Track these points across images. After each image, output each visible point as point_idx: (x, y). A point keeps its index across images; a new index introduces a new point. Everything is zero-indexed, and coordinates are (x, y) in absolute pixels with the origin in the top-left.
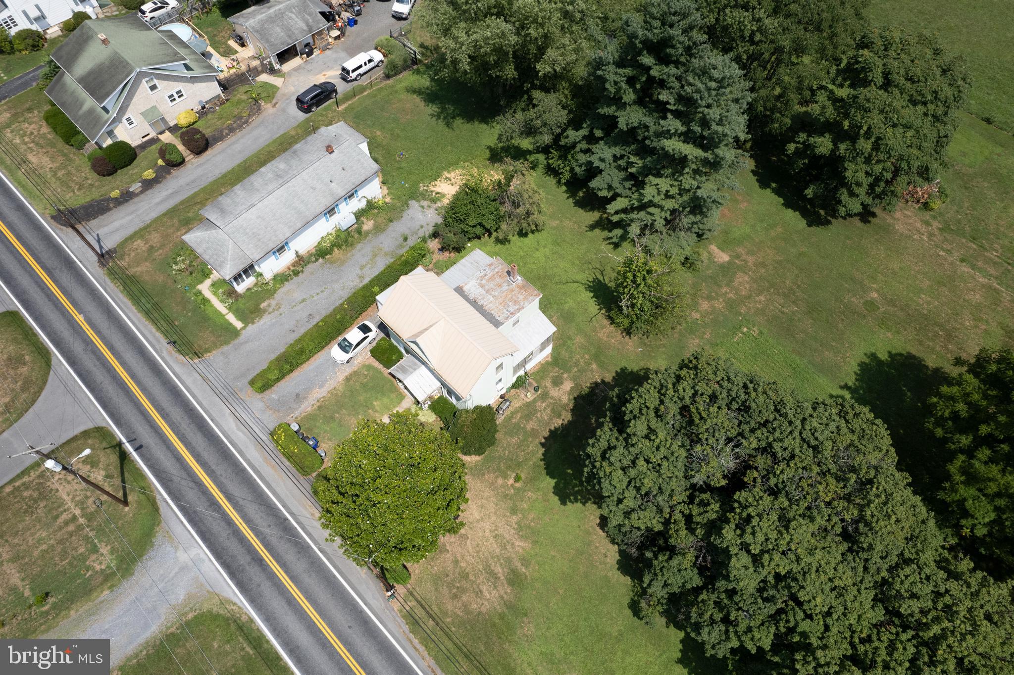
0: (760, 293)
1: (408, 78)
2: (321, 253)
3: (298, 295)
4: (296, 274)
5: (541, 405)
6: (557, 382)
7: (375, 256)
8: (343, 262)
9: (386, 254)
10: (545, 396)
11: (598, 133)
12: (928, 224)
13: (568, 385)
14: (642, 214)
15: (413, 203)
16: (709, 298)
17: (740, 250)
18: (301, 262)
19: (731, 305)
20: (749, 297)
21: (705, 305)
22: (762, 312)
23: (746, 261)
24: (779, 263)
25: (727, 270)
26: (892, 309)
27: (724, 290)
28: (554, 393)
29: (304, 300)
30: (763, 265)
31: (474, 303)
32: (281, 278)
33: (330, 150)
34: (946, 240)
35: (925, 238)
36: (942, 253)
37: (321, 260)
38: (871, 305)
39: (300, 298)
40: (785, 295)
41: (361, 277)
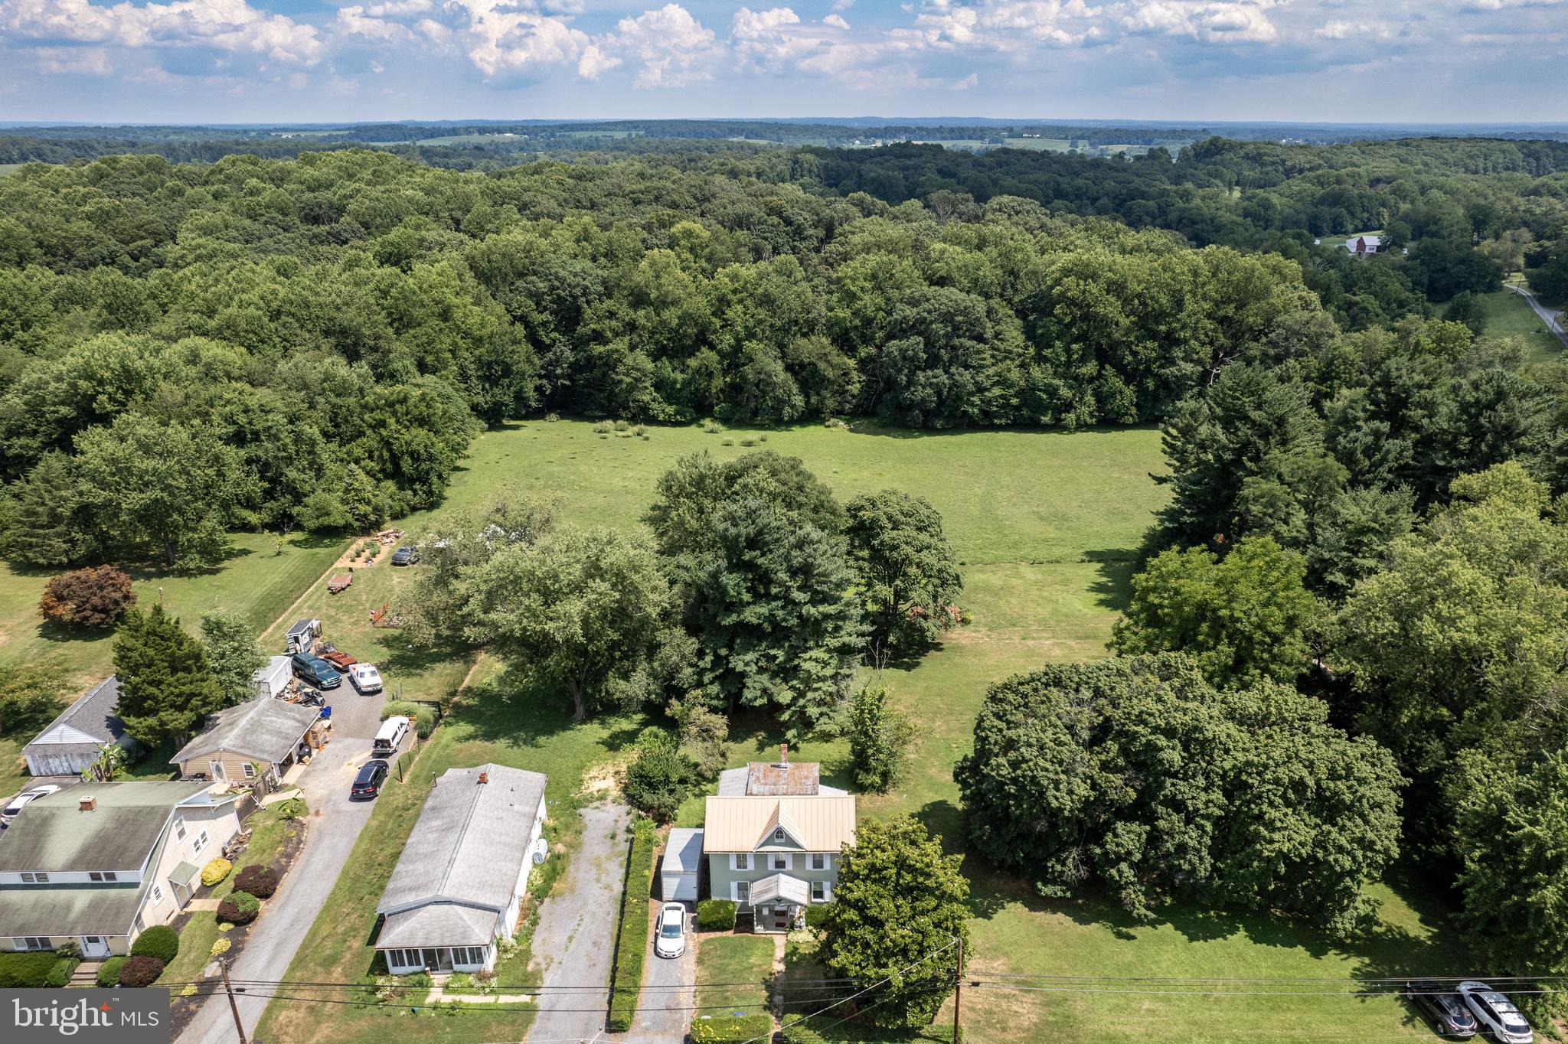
1: (446, 732)
2: (540, 893)
3: (559, 937)
4: (535, 923)
7: (599, 866)
8: (572, 890)
9: (608, 858)
11: (723, 652)
14: (810, 695)
15: (582, 811)
18: (526, 912)
29: (571, 938)
32: (525, 934)
33: (484, 779)
34: (999, 634)
36: (1007, 642)
37: (547, 900)
39: (565, 939)
41: (607, 887)
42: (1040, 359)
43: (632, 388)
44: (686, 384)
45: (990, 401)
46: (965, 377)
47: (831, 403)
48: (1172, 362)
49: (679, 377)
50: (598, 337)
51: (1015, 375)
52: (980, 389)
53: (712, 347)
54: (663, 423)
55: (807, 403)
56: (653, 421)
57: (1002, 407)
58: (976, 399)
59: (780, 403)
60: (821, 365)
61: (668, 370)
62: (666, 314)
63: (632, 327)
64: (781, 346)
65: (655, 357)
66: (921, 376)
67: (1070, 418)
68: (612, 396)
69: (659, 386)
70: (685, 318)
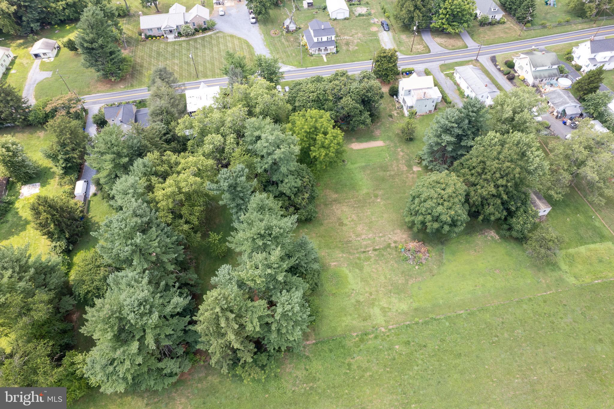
0: (398, 170)
2: (459, 89)
3: (448, 83)
5: (394, 108)
6: (398, 113)
10: (396, 109)
12: (395, 242)
13: (396, 115)
16: (403, 156)
17: (415, 176)
18: (458, 85)
19: (397, 160)
20: (398, 166)
21: (401, 154)
22: (392, 165)
23: (411, 174)
24: (406, 183)
25: (410, 167)
26: (371, 200)
27: (404, 162)
28: (395, 111)
30: (407, 177)
31: (421, 89)
33: (486, 86)
34: (385, 241)
35: (389, 236)
36: (381, 235)
38: (376, 196)
40: (393, 176)
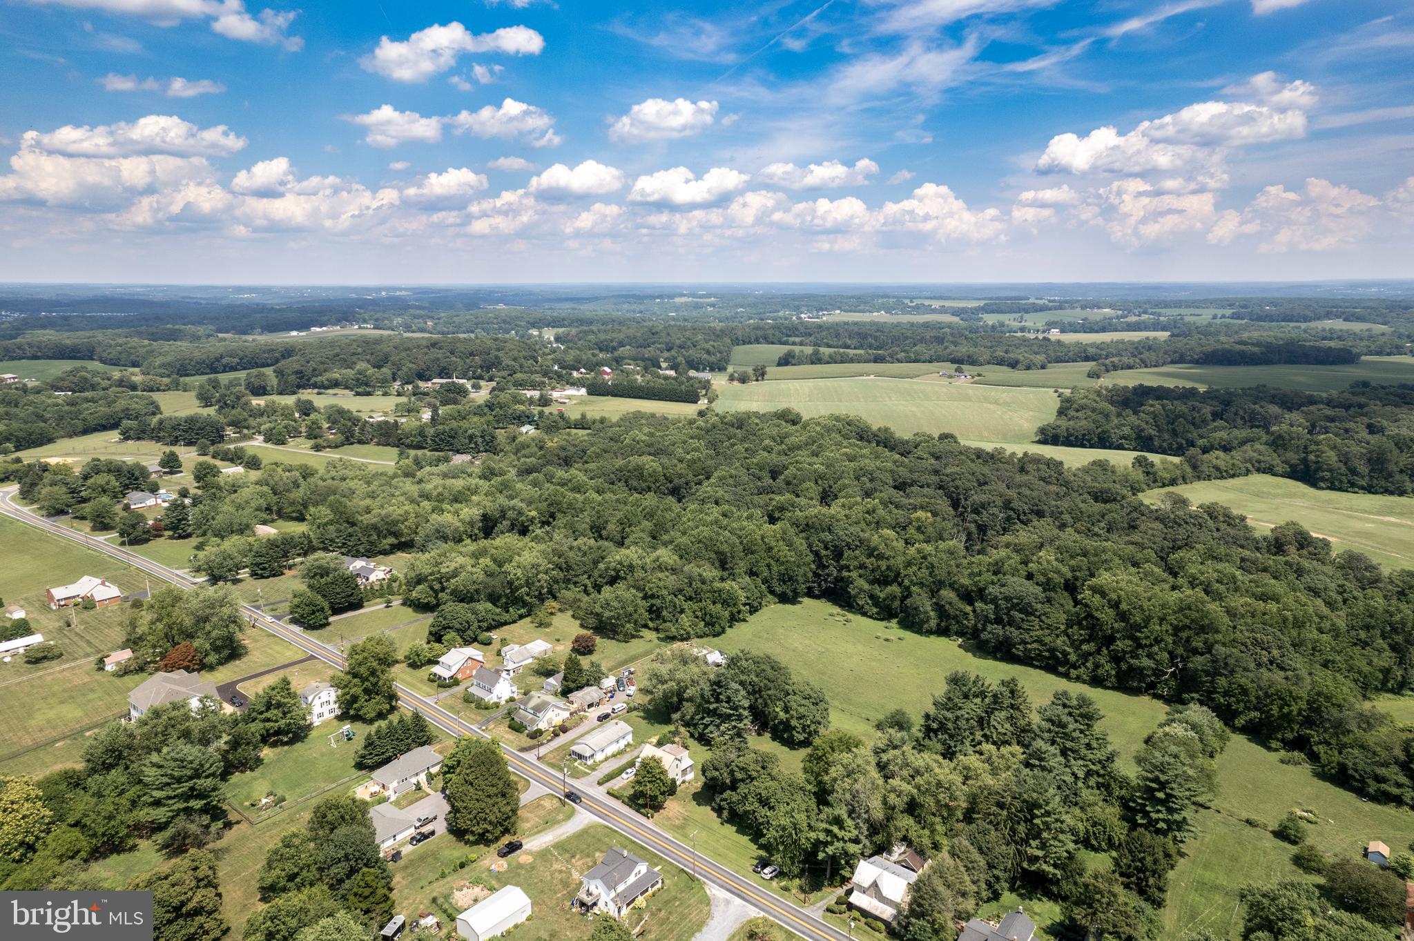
1: (635, 713)
2: (614, 756)
4: (605, 760)
15: (643, 744)
18: (608, 756)
32: (602, 762)
42: (1066, 633)
43: (856, 596)
44: (884, 600)
45: (1030, 650)
46: (1014, 633)
47: (954, 628)
48: (1137, 657)
49: (882, 595)
50: (847, 568)
51: (1047, 640)
52: (1024, 642)
53: (900, 584)
54: (871, 617)
55: (938, 625)
56: (864, 614)
57: (1038, 655)
58: (1021, 647)
59: (923, 622)
60: (947, 607)
61: (877, 590)
62: (880, 563)
63: (862, 566)
64: (933, 593)
65: (872, 582)
66: (989, 627)
67: (1073, 673)
68: (850, 597)
69: (872, 597)
70: (889, 568)
